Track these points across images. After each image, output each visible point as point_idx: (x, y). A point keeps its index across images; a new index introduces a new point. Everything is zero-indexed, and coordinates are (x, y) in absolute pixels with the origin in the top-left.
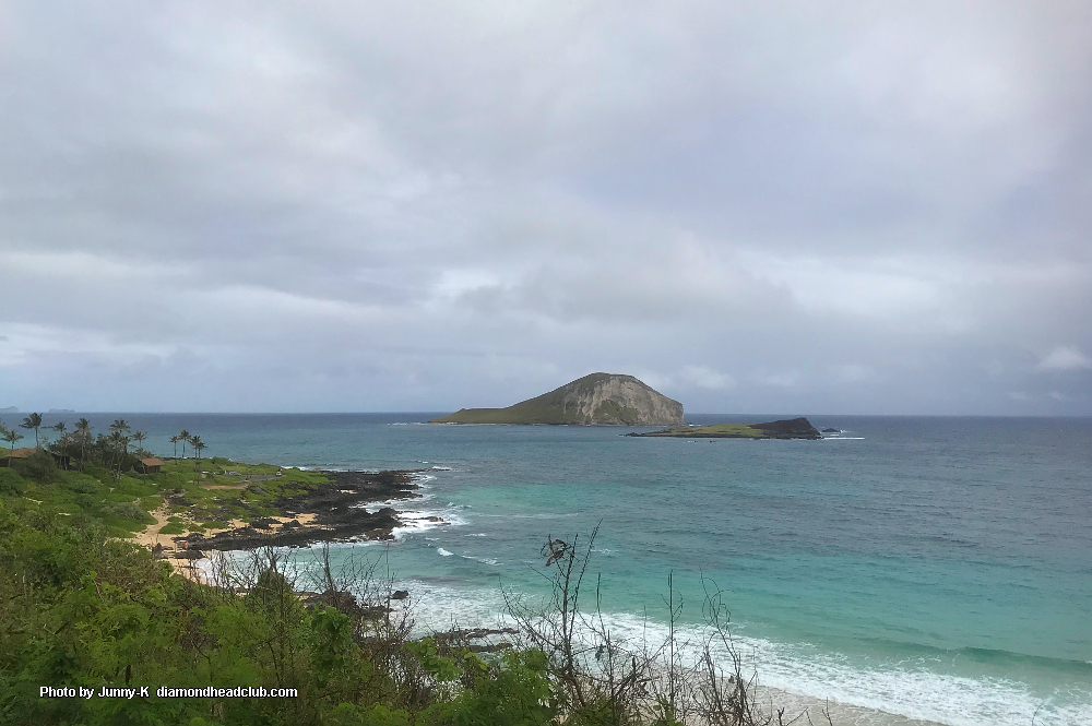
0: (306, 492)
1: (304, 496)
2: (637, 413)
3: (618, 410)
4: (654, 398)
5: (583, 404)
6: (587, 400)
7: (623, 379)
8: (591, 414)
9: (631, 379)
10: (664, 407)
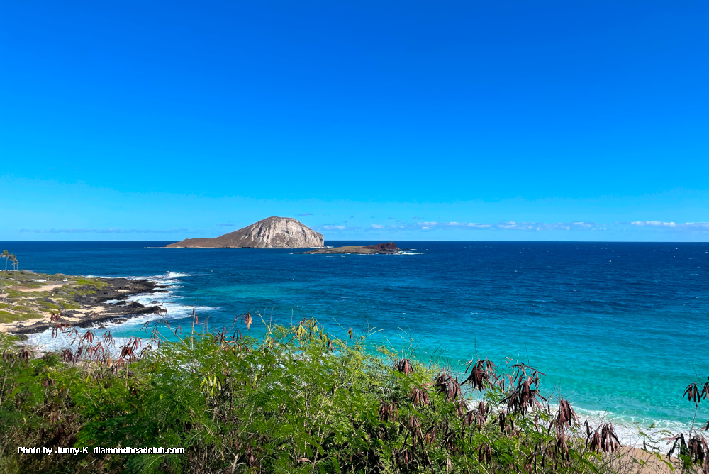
0: (94, 292)
1: (94, 295)
2: (297, 240)
3: (286, 238)
4: (308, 232)
5: (264, 236)
6: (267, 233)
7: (289, 220)
8: (269, 241)
10: (313, 236)
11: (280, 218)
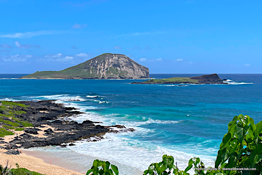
2: (127, 73)
3: (117, 71)
4: (135, 65)
5: (100, 69)
6: (102, 67)
7: (119, 56)
8: (105, 74)
9: (123, 56)
10: (140, 70)
11: (112, 54)
